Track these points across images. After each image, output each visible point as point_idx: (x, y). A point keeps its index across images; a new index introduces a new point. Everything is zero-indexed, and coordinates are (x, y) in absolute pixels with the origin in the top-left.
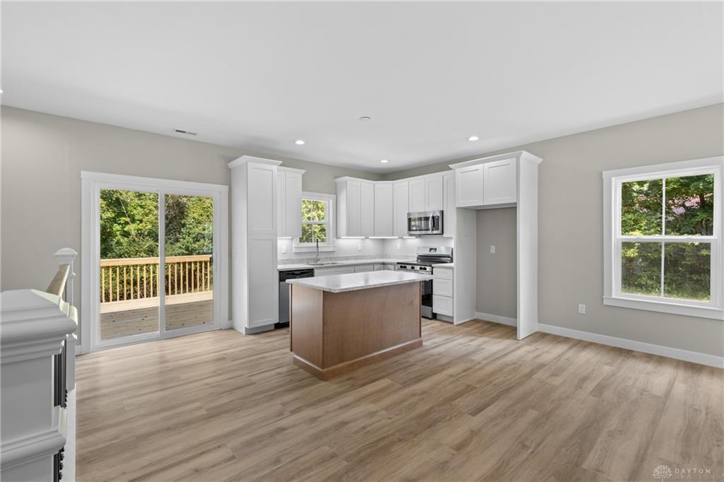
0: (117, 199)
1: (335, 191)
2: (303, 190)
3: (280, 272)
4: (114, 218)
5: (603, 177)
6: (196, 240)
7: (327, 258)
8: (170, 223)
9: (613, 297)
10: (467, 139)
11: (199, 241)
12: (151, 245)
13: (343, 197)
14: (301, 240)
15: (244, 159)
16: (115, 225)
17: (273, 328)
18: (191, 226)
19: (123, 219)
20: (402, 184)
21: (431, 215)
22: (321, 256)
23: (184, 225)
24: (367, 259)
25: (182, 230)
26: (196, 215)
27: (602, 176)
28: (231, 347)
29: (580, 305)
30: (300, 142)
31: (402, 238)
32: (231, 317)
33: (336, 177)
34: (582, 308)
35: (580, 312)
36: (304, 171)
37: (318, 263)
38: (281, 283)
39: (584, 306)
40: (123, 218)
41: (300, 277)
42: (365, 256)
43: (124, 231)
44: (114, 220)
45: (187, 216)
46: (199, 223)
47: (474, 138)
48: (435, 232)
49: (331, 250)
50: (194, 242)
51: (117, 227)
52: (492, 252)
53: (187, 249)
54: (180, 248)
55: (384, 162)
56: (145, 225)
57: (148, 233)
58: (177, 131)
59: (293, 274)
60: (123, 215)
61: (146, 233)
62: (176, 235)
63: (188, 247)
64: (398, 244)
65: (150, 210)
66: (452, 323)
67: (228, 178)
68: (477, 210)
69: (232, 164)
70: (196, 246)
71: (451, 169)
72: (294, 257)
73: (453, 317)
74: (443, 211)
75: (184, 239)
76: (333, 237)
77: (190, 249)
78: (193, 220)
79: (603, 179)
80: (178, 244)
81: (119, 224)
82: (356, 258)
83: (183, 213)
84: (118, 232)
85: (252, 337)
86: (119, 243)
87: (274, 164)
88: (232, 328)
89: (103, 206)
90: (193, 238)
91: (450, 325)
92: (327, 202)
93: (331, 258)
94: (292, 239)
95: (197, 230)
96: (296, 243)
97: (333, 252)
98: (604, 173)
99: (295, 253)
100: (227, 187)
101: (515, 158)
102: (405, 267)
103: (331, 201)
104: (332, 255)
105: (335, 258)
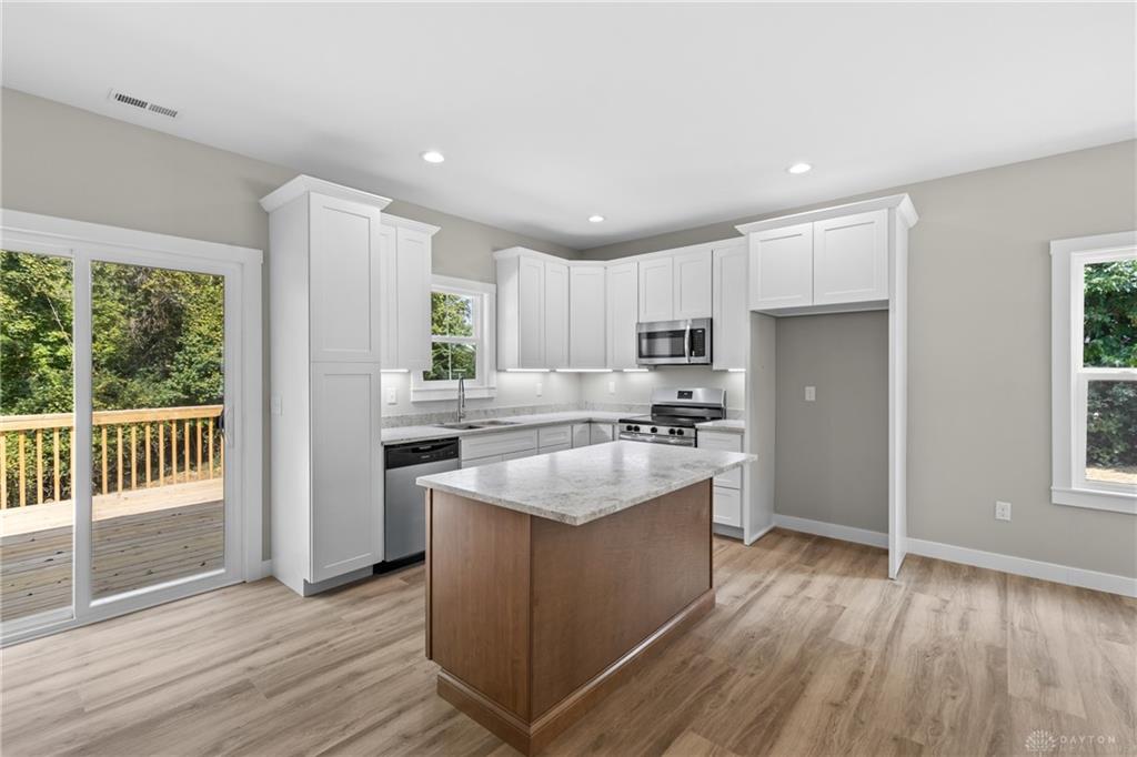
0: (42, 296)
1: (493, 277)
2: (433, 272)
3: (386, 447)
4: (35, 332)
5: (1052, 252)
6: (205, 373)
7: (478, 412)
8: (154, 341)
9: (1074, 488)
10: (787, 170)
11: (209, 376)
12: (111, 384)
13: (510, 290)
14: (426, 376)
15: (302, 182)
16: (36, 345)
17: (370, 573)
18: (195, 349)
19: (53, 335)
20: (624, 267)
21: (688, 328)
22: (469, 408)
23: (180, 347)
24: (552, 411)
25: (177, 355)
26: (204, 329)
27: (1049, 247)
28: (268, 641)
29: (998, 503)
30: (434, 157)
31: (621, 371)
32: (268, 552)
33: (496, 249)
34: (1004, 510)
35: (998, 516)
36: (437, 229)
37: (463, 422)
38: (389, 471)
39: (1009, 505)
40: (54, 333)
42: (550, 406)
43: (57, 358)
44: (35, 336)
45: (187, 329)
46: (210, 343)
47: (800, 168)
48: (695, 360)
49: (485, 394)
50: (201, 379)
51: (40, 350)
52: (807, 398)
53: (187, 390)
54: (173, 388)
55: (596, 223)
56: (101, 346)
57: (107, 361)
58: (121, 98)
59: (416, 450)
60: (55, 326)
61: (103, 361)
62: (164, 365)
63: (189, 386)
64: (611, 383)
65: (113, 319)
66: (741, 541)
67: (261, 233)
68: (777, 318)
69: (271, 201)
70: (204, 385)
71: (741, 235)
72: (414, 412)
73: (742, 530)
74: (712, 320)
75: (181, 372)
76: (491, 368)
77: (192, 390)
78: (199, 338)
79: (1050, 256)
80: (169, 382)
81: (45, 344)
83: (178, 325)
84: (43, 361)
85: (321, 605)
86: (43, 380)
87: (374, 203)
88: (270, 579)
89: (10, 308)
90: (199, 371)
91: (737, 546)
92: (478, 299)
93: (486, 412)
94: (409, 372)
95: (206, 356)
96: (416, 381)
97: (490, 399)
98: (1053, 244)
99: (414, 403)
100: (261, 252)
101: (886, 211)
102: (637, 429)
103: (486, 295)
104: (489, 406)
105: (493, 411)
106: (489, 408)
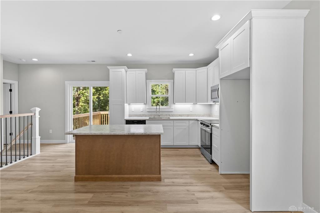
1: (173, 78)
2: (146, 79)
3: (126, 121)
7: (166, 115)
20: (210, 67)
22: (163, 114)
24: (196, 116)
36: (146, 70)
41: (137, 124)
42: (196, 115)
49: (171, 110)
59: (133, 122)
72: (147, 114)
82: (188, 115)
97: (172, 112)
99: (148, 111)
104: (170, 114)
105: (172, 115)
106: (171, 114)
